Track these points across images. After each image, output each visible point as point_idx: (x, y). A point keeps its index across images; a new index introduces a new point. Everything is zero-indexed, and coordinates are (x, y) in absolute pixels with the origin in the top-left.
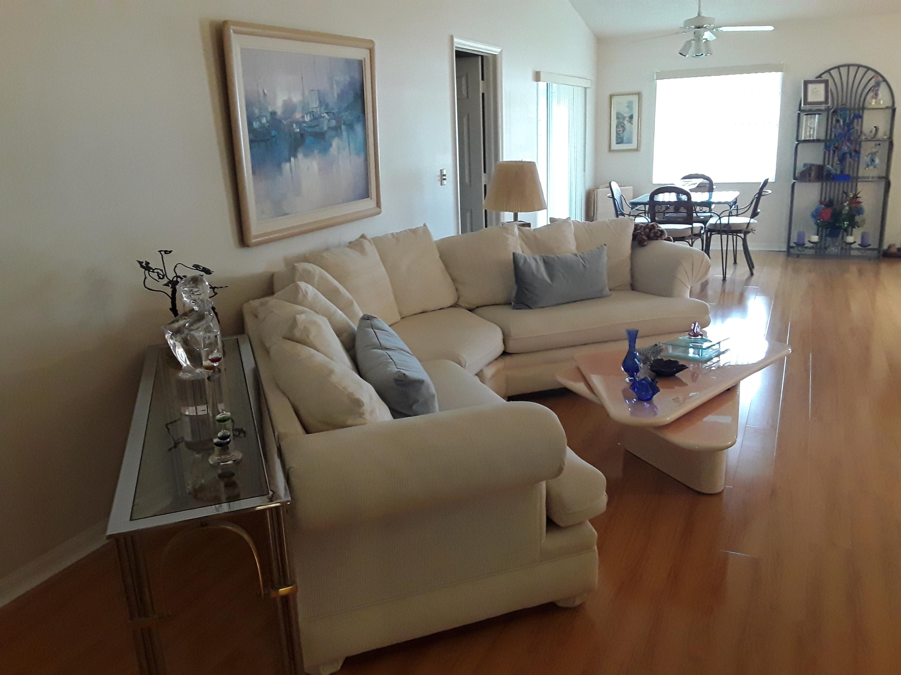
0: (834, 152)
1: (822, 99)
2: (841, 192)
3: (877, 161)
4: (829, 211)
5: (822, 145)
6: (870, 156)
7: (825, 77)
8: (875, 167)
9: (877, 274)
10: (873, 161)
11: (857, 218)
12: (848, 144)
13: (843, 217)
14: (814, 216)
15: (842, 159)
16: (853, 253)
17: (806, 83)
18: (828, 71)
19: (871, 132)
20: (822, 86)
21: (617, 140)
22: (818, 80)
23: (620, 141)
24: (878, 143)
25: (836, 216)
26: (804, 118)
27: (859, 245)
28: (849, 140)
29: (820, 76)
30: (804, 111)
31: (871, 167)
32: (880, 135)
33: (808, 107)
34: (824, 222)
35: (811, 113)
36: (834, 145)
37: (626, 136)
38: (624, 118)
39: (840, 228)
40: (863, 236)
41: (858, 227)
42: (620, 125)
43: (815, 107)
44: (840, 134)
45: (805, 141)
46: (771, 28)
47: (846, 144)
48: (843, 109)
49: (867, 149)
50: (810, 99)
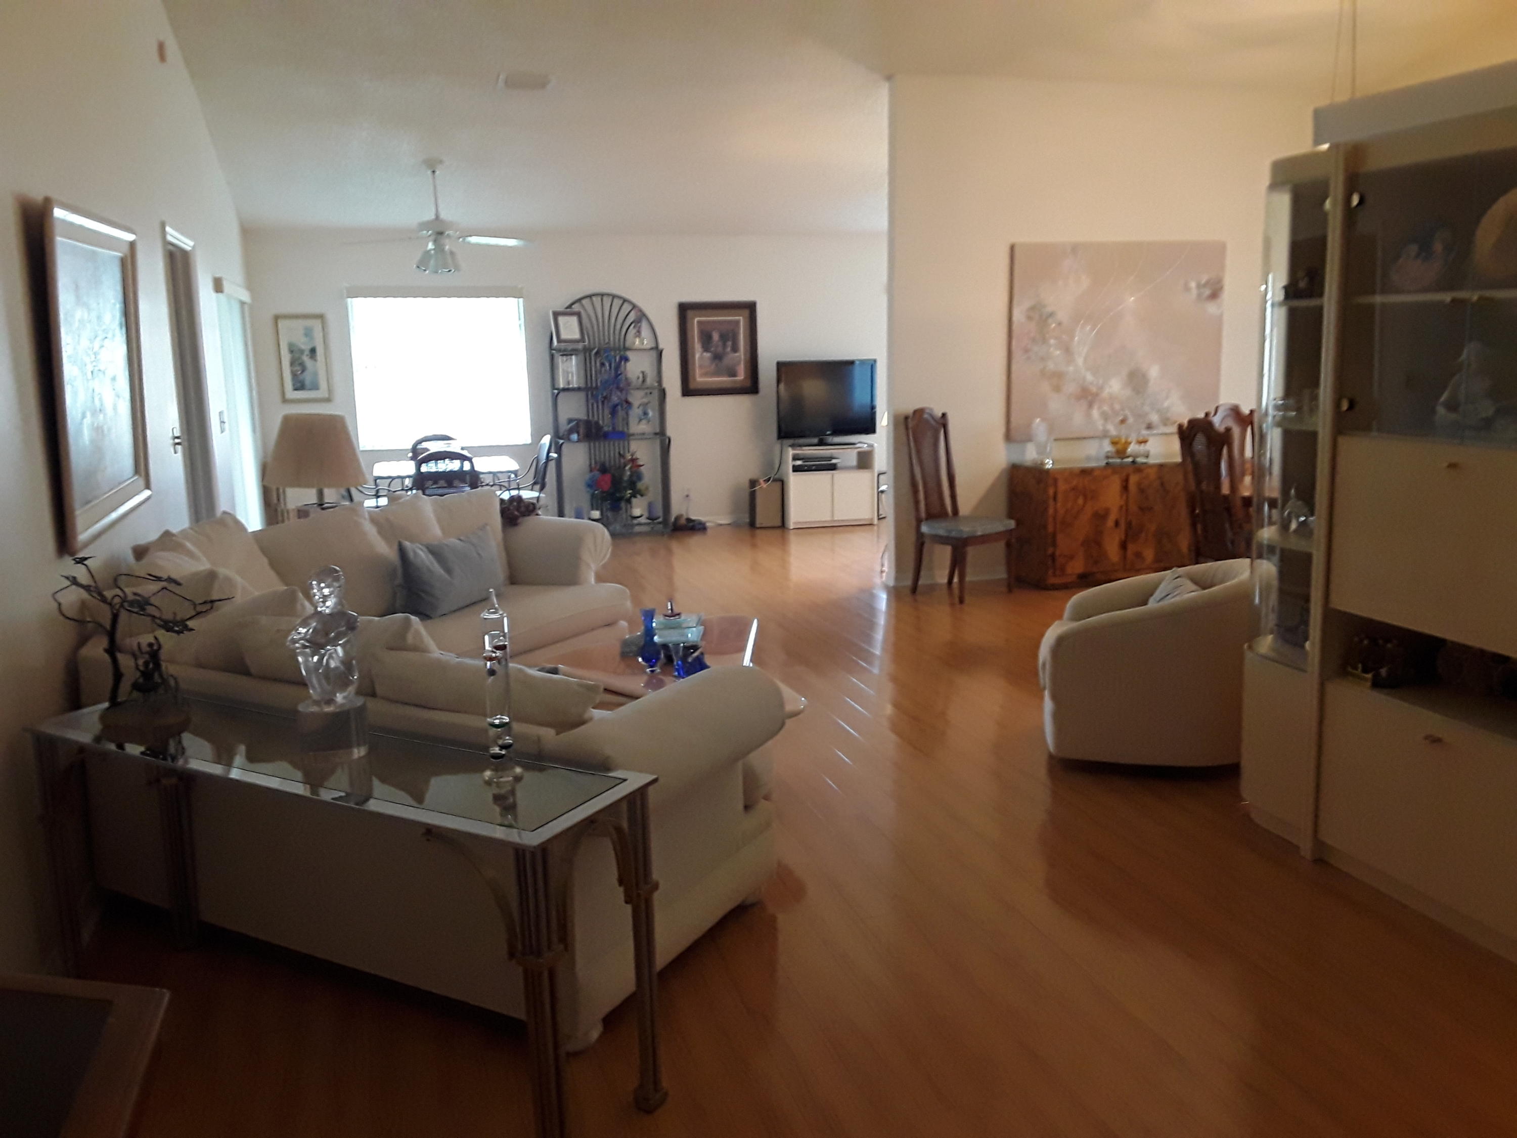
0: (603, 402)
1: (577, 335)
2: (617, 455)
3: (651, 414)
4: (608, 477)
5: (582, 395)
6: (641, 408)
7: (576, 308)
8: (649, 421)
9: (670, 551)
10: (645, 414)
11: (640, 485)
12: (619, 393)
13: (625, 485)
14: (589, 486)
15: (614, 412)
16: (637, 529)
17: (556, 315)
18: (579, 300)
19: (638, 378)
20: (574, 319)
21: (294, 385)
22: (568, 311)
23: (300, 386)
24: (648, 391)
25: (616, 482)
26: (560, 360)
27: (648, 518)
28: (618, 388)
29: (570, 306)
30: (559, 350)
31: (644, 422)
32: (649, 381)
33: (563, 345)
34: (603, 492)
35: (567, 353)
36: (602, 394)
37: (307, 377)
38: (302, 352)
39: (620, 499)
40: (650, 506)
41: (642, 495)
42: (298, 365)
43: (570, 346)
44: (607, 381)
45: (564, 390)
46: (512, 242)
47: (616, 393)
48: (606, 350)
49: (637, 398)
50: (564, 336)
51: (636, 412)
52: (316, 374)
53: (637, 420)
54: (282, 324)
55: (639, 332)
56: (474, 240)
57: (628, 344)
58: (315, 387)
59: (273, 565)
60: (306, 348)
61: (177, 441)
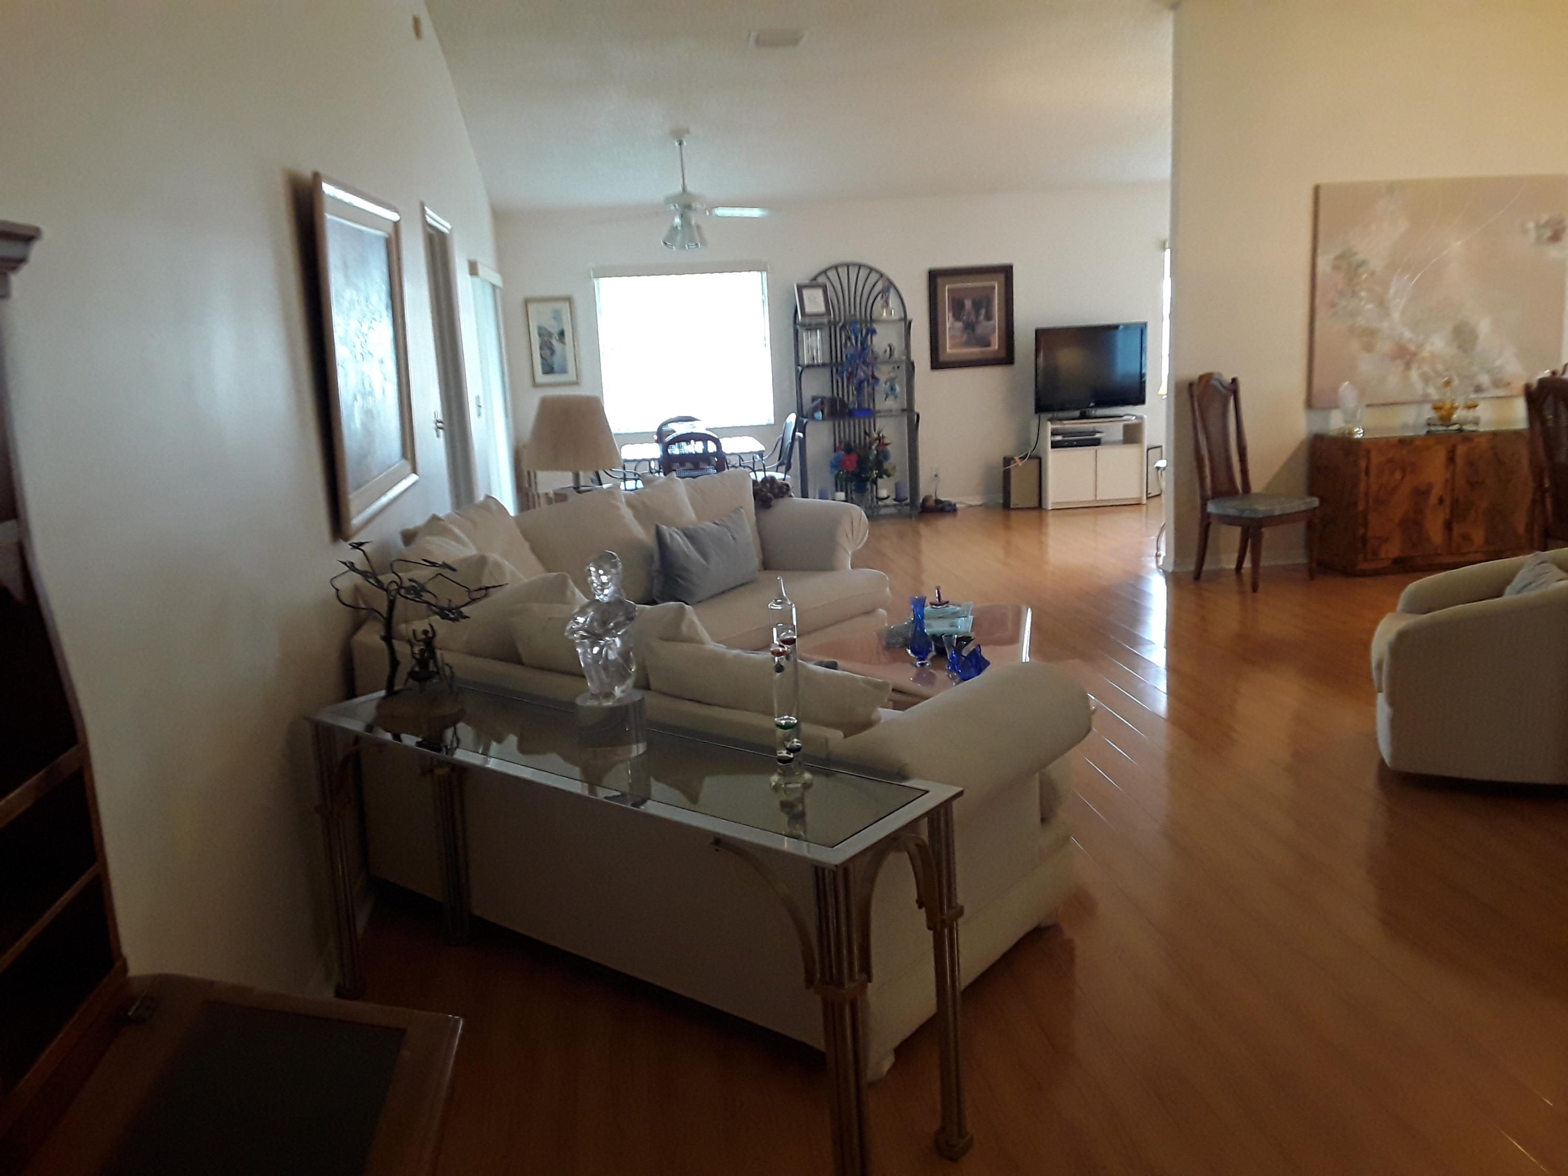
0: (848, 379)
1: (822, 308)
2: (862, 434)
3: (898, 388)
4: (854, 457)
5: (827, 372)
6: (888, 384)
7: (821, 280)
8: (896, 397)
9: (917, 534)
10: (892, 389)
11: (886, 465)
12: (865, 368)
13: (870, 465)
14: (834, 466)
15: (859, 388)
16: (884, 511)
17: (800, 288)
18: (825, 272)
19: (886, 351)
20: (820, 292)
21: (543, 368)
22: (813, 284)
23: (549, 369)
24: (896, 365)
25: (862, 463)
26: (804, 335)
27: (895, 500)
28: (864, 362)
29: (815, 279)
30: (803, 325)
31: (891, 397)
32: (896, 355)
33: (807, 321)
34: (848, 472)
35: (810, 328)
36: (847, 370)
37: (556, 361)
38: (550, 335)
39: (867, 479)
40: (897, 486)
41: (888, 476)
42: (546, 346)
43: (814, 321)
44: (852, 356)
45: (809, 366)
46: (756, 213)
47: (862, 368)
48: (854, 322)
49: (883, 373)
50: (808, 309)
51: (882, 387)
52: (564, 358)
53: (884, 396)
54: (532, 308)
55: (887, 302)
56: (720, 212)
57: (875, 315)
58: (564, 371)
59: (534, 550)
60: (555, 331)
61: (440, 425)
